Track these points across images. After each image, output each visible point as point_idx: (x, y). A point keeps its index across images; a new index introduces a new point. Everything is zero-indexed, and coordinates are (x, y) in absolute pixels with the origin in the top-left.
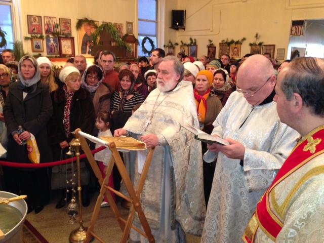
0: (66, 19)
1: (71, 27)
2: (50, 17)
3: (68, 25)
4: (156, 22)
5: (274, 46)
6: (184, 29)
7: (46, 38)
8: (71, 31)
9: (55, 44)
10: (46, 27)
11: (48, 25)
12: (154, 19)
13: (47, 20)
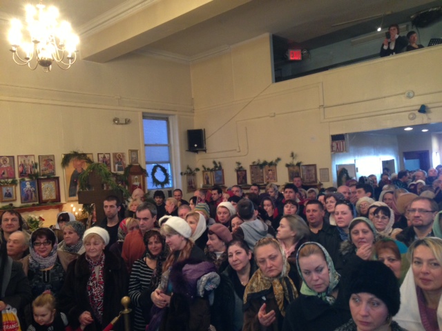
0: (48, 156)
1: (54, 165)
2: (26, 156)
3: (51, 162)
4: (169, 146)
5: (314, 166)
6: (205, 151)
7: (20, 182)
8: (54, 170)
9: (33, 189)
10: (21, 169)
11: (22, 165)
12: (166, 143)
13: (21, 160)
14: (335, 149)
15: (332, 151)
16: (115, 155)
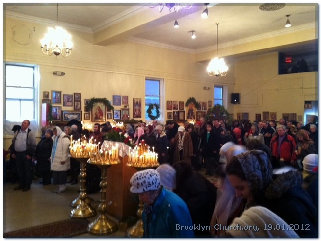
1: (183, 106)
4: (222, 100)
5: (296, 114)
6: (239, 103)
11: (175, 105)
14: (306, 107)
15: (305, 108)
16: (203, 103)
